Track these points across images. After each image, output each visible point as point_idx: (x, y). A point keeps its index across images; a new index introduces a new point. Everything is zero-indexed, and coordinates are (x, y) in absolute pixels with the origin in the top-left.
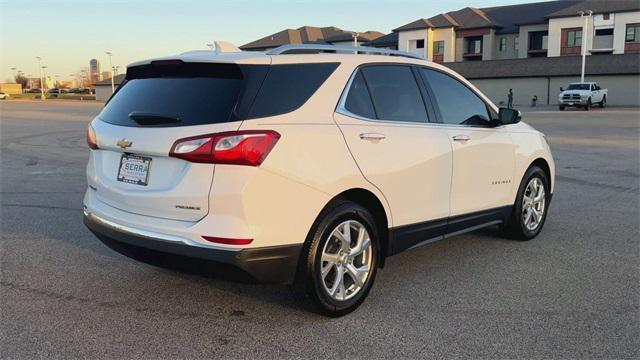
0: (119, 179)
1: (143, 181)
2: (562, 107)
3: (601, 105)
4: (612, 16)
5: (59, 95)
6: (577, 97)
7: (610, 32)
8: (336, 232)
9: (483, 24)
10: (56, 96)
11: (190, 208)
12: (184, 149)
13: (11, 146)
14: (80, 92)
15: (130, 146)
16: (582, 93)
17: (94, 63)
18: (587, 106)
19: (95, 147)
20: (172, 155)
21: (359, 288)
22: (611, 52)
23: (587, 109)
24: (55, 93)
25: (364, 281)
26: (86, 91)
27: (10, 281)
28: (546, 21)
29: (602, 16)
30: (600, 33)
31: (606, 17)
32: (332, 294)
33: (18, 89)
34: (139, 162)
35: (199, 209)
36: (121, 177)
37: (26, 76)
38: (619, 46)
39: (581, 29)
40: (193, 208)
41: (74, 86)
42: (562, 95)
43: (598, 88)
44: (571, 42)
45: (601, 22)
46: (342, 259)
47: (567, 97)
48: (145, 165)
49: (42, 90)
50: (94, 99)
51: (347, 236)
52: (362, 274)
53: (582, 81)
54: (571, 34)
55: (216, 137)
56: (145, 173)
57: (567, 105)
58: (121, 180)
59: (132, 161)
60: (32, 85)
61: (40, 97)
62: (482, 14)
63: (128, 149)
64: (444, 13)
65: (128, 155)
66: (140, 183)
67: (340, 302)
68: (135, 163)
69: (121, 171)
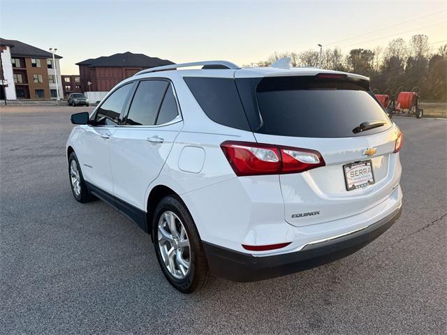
1: (372, 180)
34: (362, 167)
36: (351, 186)
48: (368, 167)
65: (349, 165)
66: (369, 183)
68: (359, 169)
69: (348, 181)
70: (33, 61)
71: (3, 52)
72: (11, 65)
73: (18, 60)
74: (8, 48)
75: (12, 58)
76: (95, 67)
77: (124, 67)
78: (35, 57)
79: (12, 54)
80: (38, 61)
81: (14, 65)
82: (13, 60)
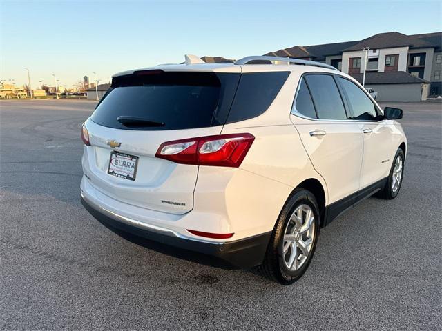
0: (109, 173)
1: (132, 176)
4: (378, 51)
5: (67, 96)
7: (376, 60)
8: (293, 216)
9: (305, 55)
10: (65, 97)
11: (176, 203)
12: (169, 151)
13: (38, 128)
14: (79, 95)
15: (119, 146)
17: (86, 79)
19: (88, 144)
20: (158, 155)
21: (306, 257)
22: (376, 71)
24: (64, 95)
25: (309, 251)
26: (82, 94)
27: (26, 243)
28: (341, 54)
29: (372, 51)
30: (370, 60)
31: (375, 51)
32: (289, 267)
33: (43, 93)
34: (127, 160)
35: (184, 205)
36: (111, 171)
37: (47, 86)
38: (381, 68)
39: (360, 58)
40: (178, 204)
41: (75, 91)
43: (373, 92)
44: (354, 66)
45: (371, 54)
46: (296, 236)
48: (133, 162)
49: (57, 93)
50: (86, 98)
51: (300, 218)
52: (308, 246)
54: (355, 61)
55: (200, 141)
56: (133, 169)
58: (112, 173)
59: (120, 158)
60: (51, 91)
61: (56, 98)
62: (304, 50)
63: (117, 149)
64: (283, 49)
65: (116, 153)
66: (128, 177)
67: (295, 272)
68: (123, 160)
69: (112, 167)
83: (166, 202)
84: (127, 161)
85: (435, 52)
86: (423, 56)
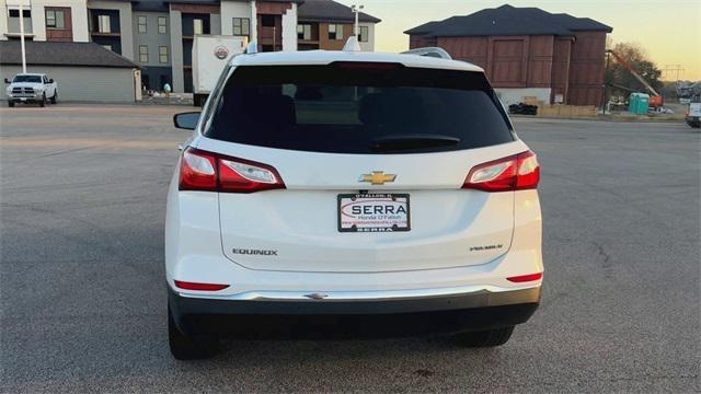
0: (341, 230)
1: (403, 225)
2: (12, 104)
3: (53, 101)
6: (30, 90)
7: (26, 14)
11: (490, 247)
15: (393, 180)
16: (36, 86)
18: (42, 102)
20: (467, 186)
22: (32, 38)
23: (42, 106)
34: (384, 202)
36: (346, 226)
38: (39, 32)
40: (493, 247)
42: (11, 87)
47: (17, 90)
48: (398, 203)
53: (25, 72)
57: (19, 101)
58: (349, 230)
59: (364, 202)
66: (395, 228)
68: (373, 204)
69: (344, 218)
70: (332, 28)
71: (285, 13)
72: (296, 36)
73: (308, 27)
74: (294, 6)
75: (299, 23)
76: (436, 37)
77: (491, 35)
78: (336, 21)
79: (299, 17)
80: (340, 27)
81: (300, 36)
82: (301, 26)
83: (476, 249)
84: (384, 204)
85: (133, 10)
86: (114, 16)
